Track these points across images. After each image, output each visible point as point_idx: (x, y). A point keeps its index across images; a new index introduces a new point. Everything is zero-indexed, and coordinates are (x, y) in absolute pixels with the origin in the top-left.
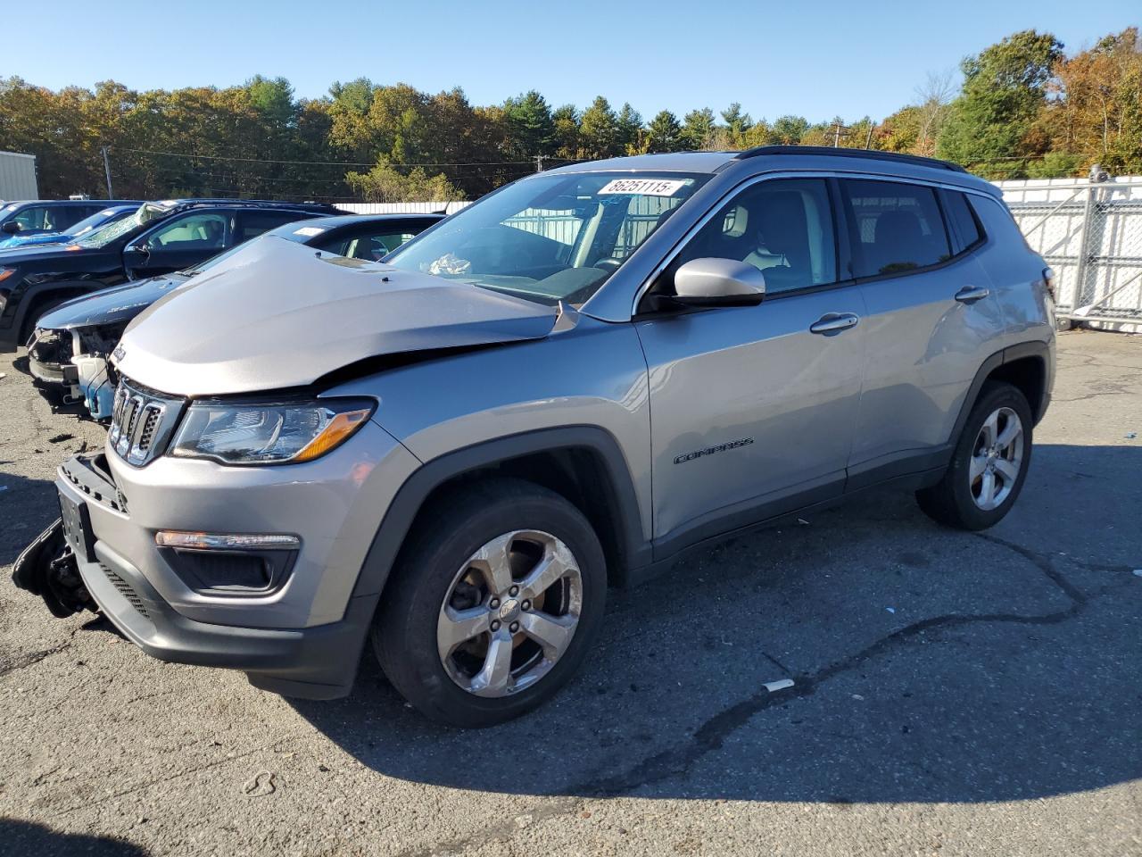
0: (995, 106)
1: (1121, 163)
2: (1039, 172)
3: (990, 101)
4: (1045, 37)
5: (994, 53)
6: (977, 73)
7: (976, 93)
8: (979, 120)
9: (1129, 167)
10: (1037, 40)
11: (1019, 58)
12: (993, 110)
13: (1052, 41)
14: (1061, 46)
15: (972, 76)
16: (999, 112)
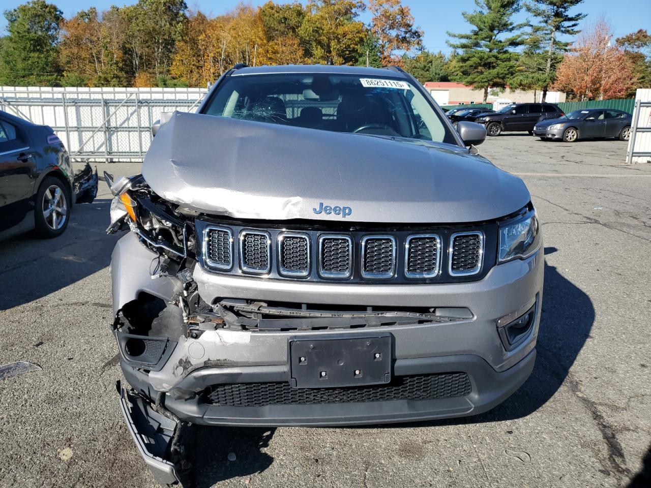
0: (32, 42)
1: (108, 81)
2: (66, 83)
3: (28, 39)
4: (51, 5)
5: (23, 9)
6: (15, 20)
7: (18, 33)
8: (24, 49)
9: (112, 83)
10: (47, 7)
11: (39, 16)
12: (31, 44)
13: (55, 9)
14: (62, 13)
15: (12, 21)
16: (35, 46)
